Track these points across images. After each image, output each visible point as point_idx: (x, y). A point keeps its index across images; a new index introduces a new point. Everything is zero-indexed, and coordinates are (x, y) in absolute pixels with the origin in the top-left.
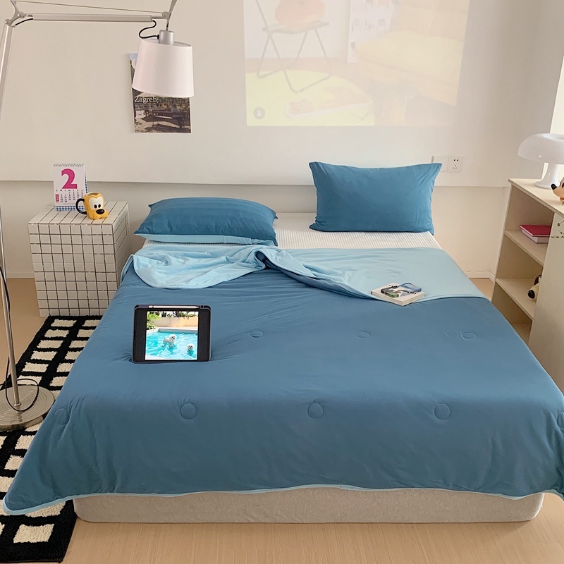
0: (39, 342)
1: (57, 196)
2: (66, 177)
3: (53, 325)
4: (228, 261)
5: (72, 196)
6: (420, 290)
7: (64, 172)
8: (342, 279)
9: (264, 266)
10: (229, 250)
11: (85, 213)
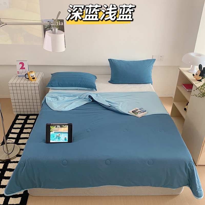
0: (14, 125)
1: (18, 72)
2: (21, 65)
3: (18, 118)
5: (23, 72)
6: (145, 111)
7: (20, 63)
8: (119, 106)
9: (92, 100)
10: (80, 94)
11: (28, 78)
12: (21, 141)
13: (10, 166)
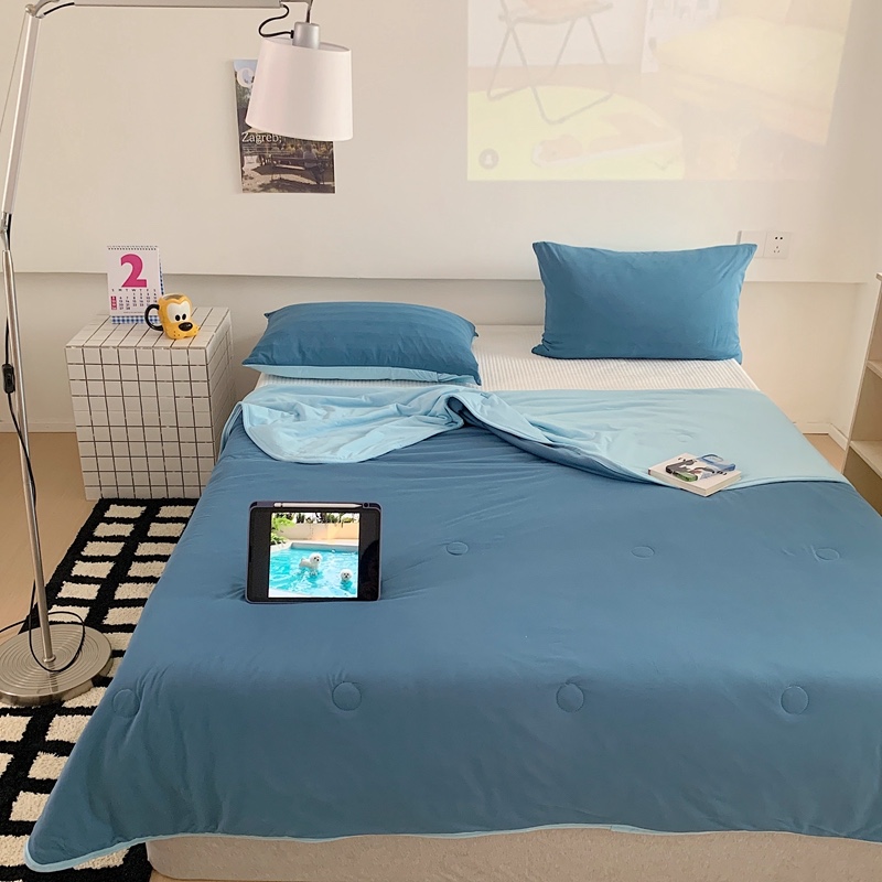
0: (85, 545)
1: (114, 299)
2: (129, 267)
3: (107, 515)
4: (400, 413)
5: (138, 300)
6: (732, 468)
7: (124, 260)
8: (597, 445)
9: (461, 422)
10: (402, 394)
11: (160, 328)
12: (115, 616)
13: (63, 728)
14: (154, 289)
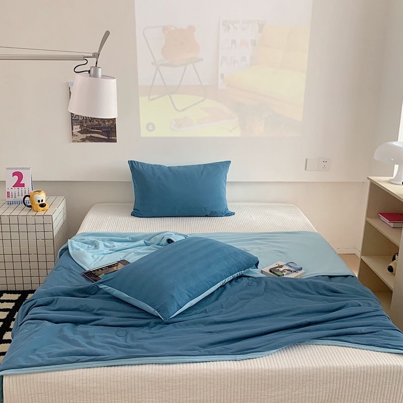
1: (8, 193)
2: (16, 178)
3: (1, 298)
5: (20, 193)
6: (301, 269)
7: (14, 174)
10: (146, 236)
11: (30, 206)
14: (28, 188)
